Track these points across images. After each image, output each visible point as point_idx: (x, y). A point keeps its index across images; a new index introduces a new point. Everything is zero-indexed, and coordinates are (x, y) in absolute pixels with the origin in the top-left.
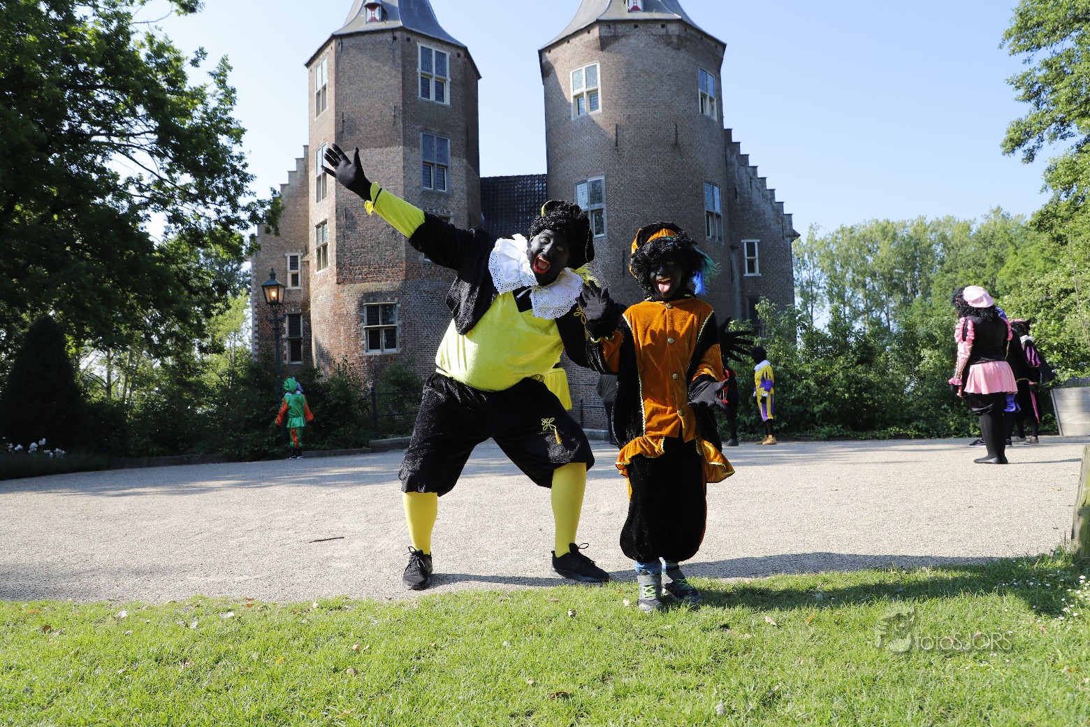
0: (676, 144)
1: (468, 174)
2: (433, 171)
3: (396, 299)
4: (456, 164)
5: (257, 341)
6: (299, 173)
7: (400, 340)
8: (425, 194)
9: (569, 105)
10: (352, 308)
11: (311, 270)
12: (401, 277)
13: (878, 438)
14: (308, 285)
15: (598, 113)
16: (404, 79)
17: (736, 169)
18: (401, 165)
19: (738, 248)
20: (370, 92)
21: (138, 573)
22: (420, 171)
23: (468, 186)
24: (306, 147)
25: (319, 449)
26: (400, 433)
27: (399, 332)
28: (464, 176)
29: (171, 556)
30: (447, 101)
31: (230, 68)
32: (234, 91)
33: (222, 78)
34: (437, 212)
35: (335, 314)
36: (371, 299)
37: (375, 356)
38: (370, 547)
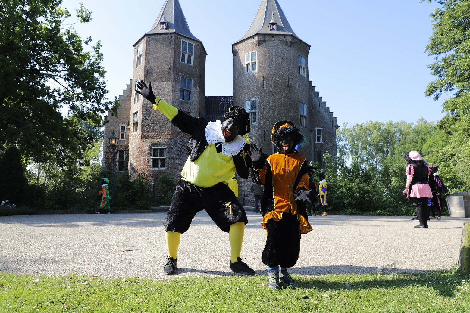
0: (288, 87)
1: (200, 95)
2: (185, 93)
3: (166, 146)
4: (195, 91)
5: (105, 161)
6: (127, 91)
7: (167, 164)
8: (181, 102)
9: (244, 68)
10: (147, 149)
11: (130, 132)
12: (169, 137)
13: (372, 215)
14: (128, 138)
15: (256, 72)
16: (174, 54)
17: (313, 98)
18: (171, 89)
19: (313, 131)
20: (160, 58)
21: (45, 262)
22: (179, 93)
23: (199, 100)
24: (131, 80)
25: (129, 210)
26: (164, 205)
27: (166, 160)
28: (198, 95)
29: (61, 255)
30: (192, 64)
31: (101, 46)
32: (102, 55)
33: (97, 49)
34: (185, 110)
35: (139, 151)
36: (155, 146)
37: (156, 170)
38: (149, 255)
